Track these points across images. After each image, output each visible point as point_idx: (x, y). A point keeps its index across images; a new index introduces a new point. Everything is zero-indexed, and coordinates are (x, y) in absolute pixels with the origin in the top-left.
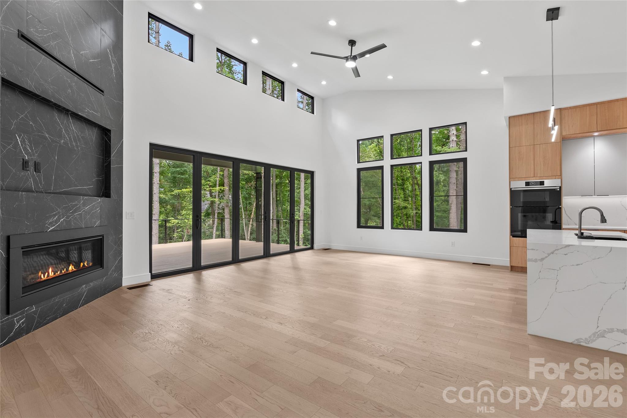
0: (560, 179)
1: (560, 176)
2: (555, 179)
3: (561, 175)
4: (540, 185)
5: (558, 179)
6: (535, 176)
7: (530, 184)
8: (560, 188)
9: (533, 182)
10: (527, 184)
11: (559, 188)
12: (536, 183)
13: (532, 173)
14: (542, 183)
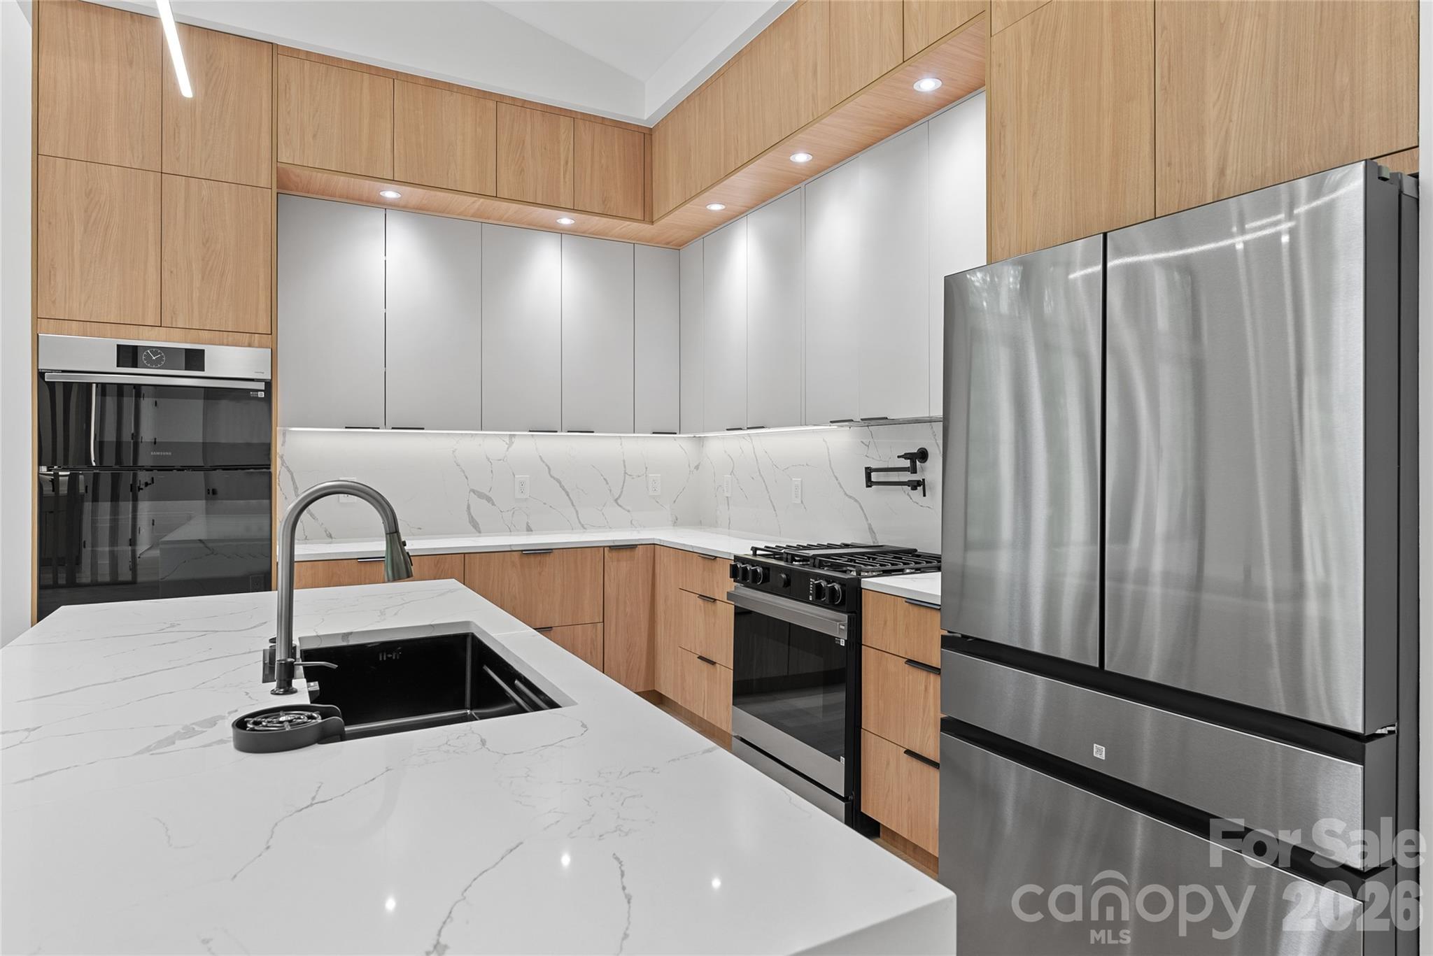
0: (270, 350)
1: (269, 337)
2: (250, 346)
3: (272, 332)
4: (186, 369)
5: (260, 346)
6: (166, 322)
7: (142, 357)
8: (269, 385)
9: (156, 350)
10: (128, 356)
11: (262, 386)
12: (166, 357)
13: (152, 303)
14: (194, 359)
